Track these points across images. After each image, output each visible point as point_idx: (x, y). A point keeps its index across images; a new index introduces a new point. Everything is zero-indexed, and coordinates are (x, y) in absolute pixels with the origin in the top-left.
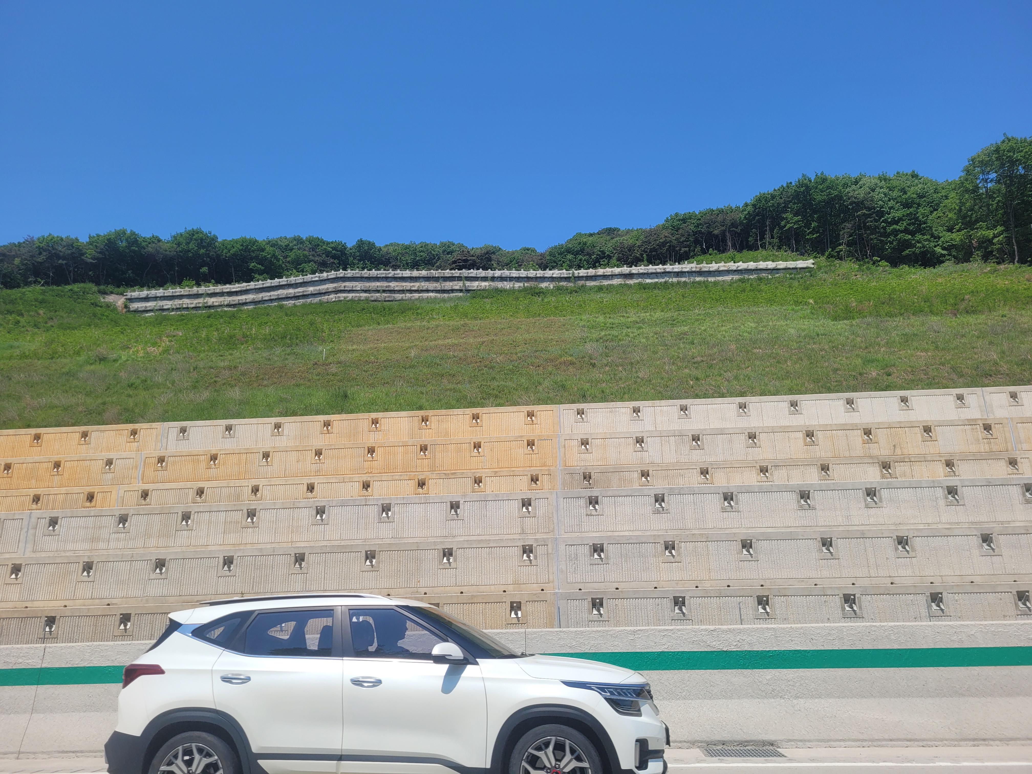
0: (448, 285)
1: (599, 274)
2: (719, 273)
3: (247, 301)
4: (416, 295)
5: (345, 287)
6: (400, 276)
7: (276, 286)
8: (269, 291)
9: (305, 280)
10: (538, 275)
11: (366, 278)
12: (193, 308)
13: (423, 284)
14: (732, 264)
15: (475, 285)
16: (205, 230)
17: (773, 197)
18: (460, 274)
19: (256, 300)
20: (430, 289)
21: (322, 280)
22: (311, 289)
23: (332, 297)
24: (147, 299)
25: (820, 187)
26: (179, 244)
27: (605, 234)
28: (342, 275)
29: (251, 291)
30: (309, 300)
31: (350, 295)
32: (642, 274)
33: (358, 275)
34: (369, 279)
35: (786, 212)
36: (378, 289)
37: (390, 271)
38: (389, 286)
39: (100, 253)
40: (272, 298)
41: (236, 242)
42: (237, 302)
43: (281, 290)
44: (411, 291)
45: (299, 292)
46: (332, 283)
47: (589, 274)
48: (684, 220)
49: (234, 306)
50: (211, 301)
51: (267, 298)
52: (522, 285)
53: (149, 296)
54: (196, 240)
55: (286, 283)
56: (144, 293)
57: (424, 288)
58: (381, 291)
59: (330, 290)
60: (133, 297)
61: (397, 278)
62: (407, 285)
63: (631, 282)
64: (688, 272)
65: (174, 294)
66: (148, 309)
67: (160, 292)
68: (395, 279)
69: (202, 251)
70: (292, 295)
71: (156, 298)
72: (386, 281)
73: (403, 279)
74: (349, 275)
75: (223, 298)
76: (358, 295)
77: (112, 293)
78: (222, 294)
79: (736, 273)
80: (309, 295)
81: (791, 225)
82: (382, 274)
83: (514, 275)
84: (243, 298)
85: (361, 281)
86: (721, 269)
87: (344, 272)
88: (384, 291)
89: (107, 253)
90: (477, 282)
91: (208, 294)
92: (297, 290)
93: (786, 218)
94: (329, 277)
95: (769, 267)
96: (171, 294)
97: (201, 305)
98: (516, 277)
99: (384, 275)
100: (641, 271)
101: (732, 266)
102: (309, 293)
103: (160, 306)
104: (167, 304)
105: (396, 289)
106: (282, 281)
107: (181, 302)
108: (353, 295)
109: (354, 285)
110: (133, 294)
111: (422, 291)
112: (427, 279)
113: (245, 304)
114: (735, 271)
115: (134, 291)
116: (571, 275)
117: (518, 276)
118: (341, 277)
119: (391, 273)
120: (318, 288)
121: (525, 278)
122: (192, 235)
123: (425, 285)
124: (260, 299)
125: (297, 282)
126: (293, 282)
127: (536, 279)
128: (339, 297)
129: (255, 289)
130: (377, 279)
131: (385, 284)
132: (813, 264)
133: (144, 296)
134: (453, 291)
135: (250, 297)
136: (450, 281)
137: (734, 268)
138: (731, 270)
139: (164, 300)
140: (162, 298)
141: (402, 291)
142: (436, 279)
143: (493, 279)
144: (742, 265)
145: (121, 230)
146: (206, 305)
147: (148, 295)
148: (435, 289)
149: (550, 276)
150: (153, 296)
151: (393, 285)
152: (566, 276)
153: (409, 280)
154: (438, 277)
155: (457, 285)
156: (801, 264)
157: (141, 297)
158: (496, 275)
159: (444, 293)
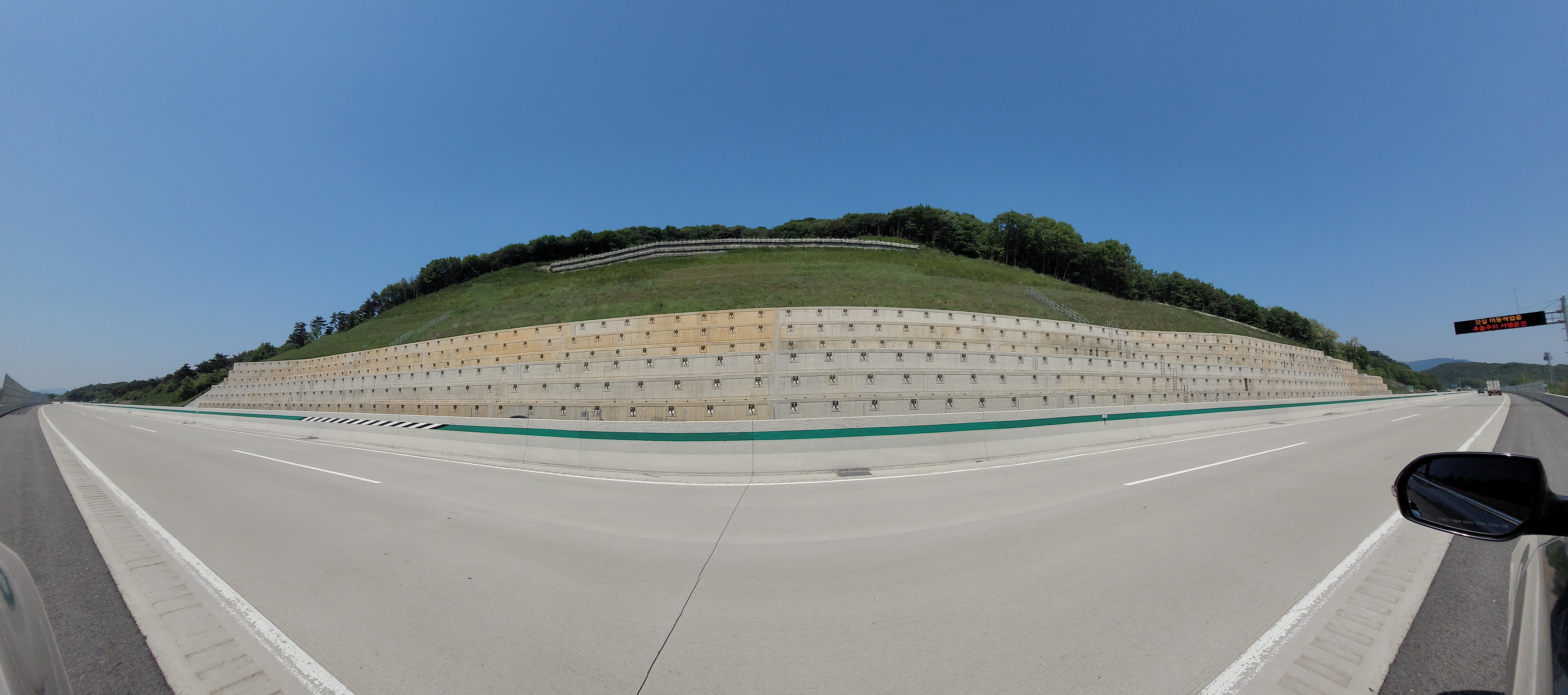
0: (716, 247)
2: (871, 246)
4: (699, 253)
5: (660, 250)
7: (624, 253)
8: (622, 255)
9: (638, 249)
10: (768, 242)
14: (878, 242)
15: (731, 247)
18: (723, 241)
20: (706, 249)
21: (647, 248)
23: (654, 256)
26: (574, 238)
28: (657, 245)
29: (610, 256)
30: (642, 258)
33: (667, 244)
34: (673, 246)
35: (908, 220)
36: (678, 251)
38: (684, 249)
39: (535, 248)
41: (602, 233)
43: (626, 255)
44: (695, 251)
45: (636, 255)
47: (797, 241)
49: (603, 264)
51: (619, 259)
52: (757, 247)
53: (562, 264)
54: (582, 235)
55: (628, 251)
57: (703, 249)
60: (553, 266)
61: (688, 244)
62: (693, 248)
63: (820, 246)
64: (854, 243)
66: (562, 270)
67: (567, 262)
69: (585, 240)
72: (682, 246)
73: (691, 245)
74: (662, 244)
76: (669, 254)
79: (880, 247)
81: (909, 227)
83: (753, 241)
85: (669, 247)
87: (659, 243)
88: (681, 252)
90: (733, 245)
91: (589, 260)
92: (633, 254)
93: (908, 224)
94: (651, 246)
95: (899, 246)
96: (572, 262)
99: (681, 243)
100: (828, 241)
103: (567, 268)
104: (571, 267)
105: (687, 250)
108: (665, 254)
109: (667, 249)
112: (705, 244)
113: (608, 263)
115: (555, 263)
119: (685, 242)
121: (760, 242)
124: (616, 260)
125: (634, 250)
128: (657, 256)
129: (613, 255)
130: (678, 245)
132: (918, 247)
133: (559, 265)
134: (719, 250)
135: (611, 259)
136: (718, 245)
137: (880, 244)
139: (569, 265)
141: (690, 252)
142: (710, 244)
143: (741, 243)
144: (883, 243)
148: (709, 249)
149: (775, 242)
153: (695, 246)
155: (722, 247)
156: (912, 247)
158: (743, 241)
159: (715, 251)
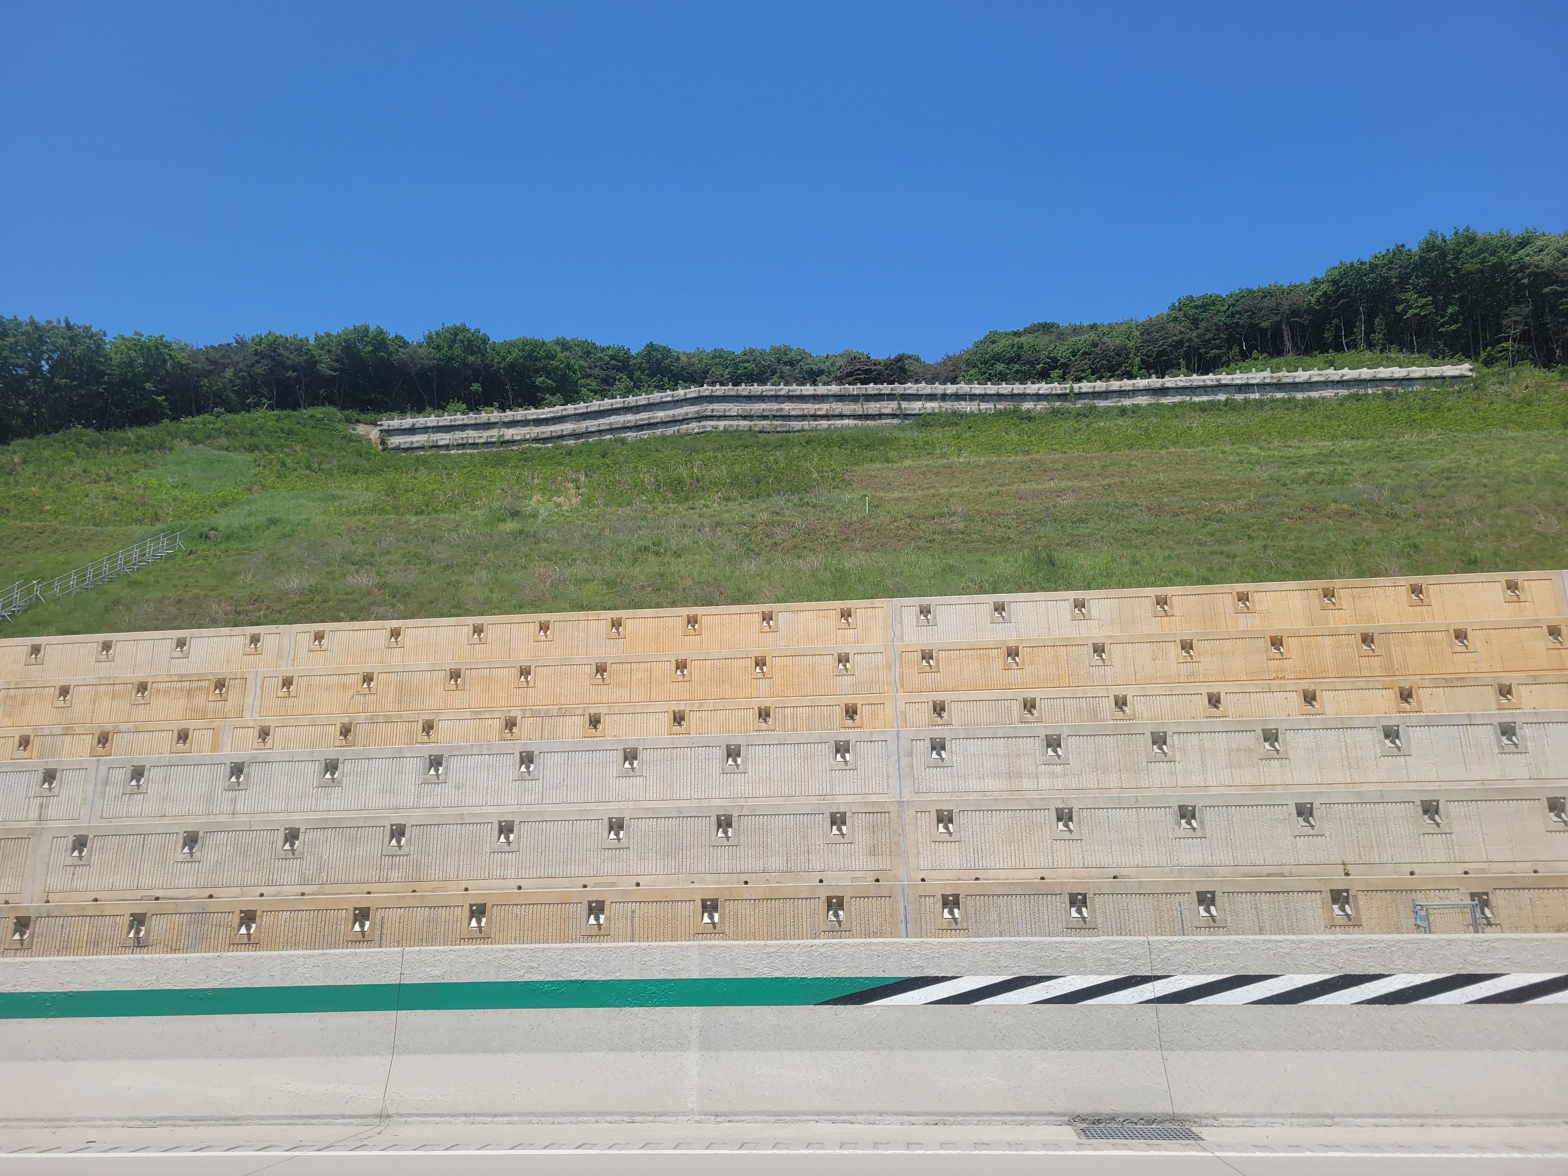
0: (873, 407)
1: (1112, 388)
2: (1310, 385)
3: (564, 433)
4: (824, 423)
5: (713, 411)
6: (798, 393)
7: (608, 410)
8: (596, 418)
9: (651, 401)
10: (1015, 392)
11: (745, 396)
12: (484, 443)
13: (834, 405)
14: (1331, 371)
15: (916, 406)
16: (472, 326)
17: (1373, 267)
18: (892, 389)
19: (578, 431)
20: (845, 413)
21: (677, 401)
22: (660, 415)
23: (694, 426)
24: (412, 431)
25: (1468, 250)
26: (438, 348)
27: (1040, 333)
28: (707, 393)
29: (569, 418)
30: (658, 432)
31: (722, 424)
32: (1182, 388)
33: (732, 393)
34: (750, 398)
35: (1404, 290)
36: (765, 414)
37: (782, 386)
38: (782, 409)
39: (336, 361)
40: (602, 428)
41: (513, 344)
42: (548, 435)
43: (614, 417)
44: (815, 417)
45: (643, 420)
46: (692, 404)
47: (1097, 390)
48: (1204, 307)
49: (545, 440)
50: (510, 433)
51: (594, 429)
52: (991, 405)
53: (416, 426)
54: (462, 341)
55: (621, 405)
56: (408, 422)
57: (837, 412)
58: (771, 417)
59: (690, 416)
60: (391, 428)
61: (793, 396)
62: (810, 408)
63: (1166, 400)
64: (1257, 385)
65: (453, 423)
66: (415, 445)
67: (432, 420)
68: (790, 398)
70: (633, 424)
71: (426, 430)
72: (776, 401)
74: (718, 393)
75: (528, 428)
76: (736, 423)
77: (358, 421)
78: (525, 423)
79: (1339, 385)
80: (658, 423)
81: (1417, 311)
82: (769, 390)
83: (977, 392)
84: (557, 428)
85: (737, 402)
86: (1314, 379)
87: (710, 388)
88: (774, 417)
89: (346, 361)
90: (920, 403)
91: (504, 423)
92: (638, 416)
93: (1406, 301)
94: (688, 396)
95: (1396, 376)
96: (448, 424)
97: (494, 440)
98: (980, 395)
99: (772, 393)
100: (1181, 384)
101: (1333, 374)
102: (658, 420)
103: (433, 441)
104: (444, 438)
105: (792, 413)
106: (617, 403)
107: (464, 434)
108: (726, 423)
109: (727, 408)
110: (392, 423)
111: (834, 417)
112: (840, 398)
113: (562, 437)
114: (1338, 382)
115: (393, 419)
116: (1068, 391)
117: (983, 392)
118: (706, 396)
120: (671, 412)
121: (994, 395)
122: (455, 333)
123: (838, 407)
124: (584, 430)
125: (639, 403)
126: (633, 404)
127: (1012, 396)
128: (704, 427)
129: (576, 415)
131: (775, 406)
132: (1471, 370)
133: (408, 426)
134: (880, 416)
135: (568, 427)
136: (876, 401)
137: (1337, 378)
138: (1332, 382)
139: (439, 432)
140: (435, 430)
141: (803, 417)
142: (855, 398)
143: (944, 397)
144: (1349, 374)
145: (362, 326)
146: (502, 440)
147: (414, 425)
148: (853, 413)
149: (1034, 392)
150: (422, 426)
151: (788, 407)
152: (1060, 392)
153: (812, 400)
154: (858, 396)
155: (889, 407)
156: (1449, 370)
157: (403, 427)
158: (948, 392)
159: (867, 419)
